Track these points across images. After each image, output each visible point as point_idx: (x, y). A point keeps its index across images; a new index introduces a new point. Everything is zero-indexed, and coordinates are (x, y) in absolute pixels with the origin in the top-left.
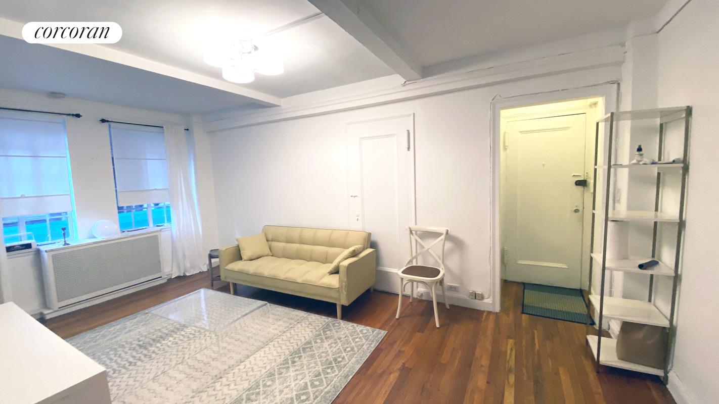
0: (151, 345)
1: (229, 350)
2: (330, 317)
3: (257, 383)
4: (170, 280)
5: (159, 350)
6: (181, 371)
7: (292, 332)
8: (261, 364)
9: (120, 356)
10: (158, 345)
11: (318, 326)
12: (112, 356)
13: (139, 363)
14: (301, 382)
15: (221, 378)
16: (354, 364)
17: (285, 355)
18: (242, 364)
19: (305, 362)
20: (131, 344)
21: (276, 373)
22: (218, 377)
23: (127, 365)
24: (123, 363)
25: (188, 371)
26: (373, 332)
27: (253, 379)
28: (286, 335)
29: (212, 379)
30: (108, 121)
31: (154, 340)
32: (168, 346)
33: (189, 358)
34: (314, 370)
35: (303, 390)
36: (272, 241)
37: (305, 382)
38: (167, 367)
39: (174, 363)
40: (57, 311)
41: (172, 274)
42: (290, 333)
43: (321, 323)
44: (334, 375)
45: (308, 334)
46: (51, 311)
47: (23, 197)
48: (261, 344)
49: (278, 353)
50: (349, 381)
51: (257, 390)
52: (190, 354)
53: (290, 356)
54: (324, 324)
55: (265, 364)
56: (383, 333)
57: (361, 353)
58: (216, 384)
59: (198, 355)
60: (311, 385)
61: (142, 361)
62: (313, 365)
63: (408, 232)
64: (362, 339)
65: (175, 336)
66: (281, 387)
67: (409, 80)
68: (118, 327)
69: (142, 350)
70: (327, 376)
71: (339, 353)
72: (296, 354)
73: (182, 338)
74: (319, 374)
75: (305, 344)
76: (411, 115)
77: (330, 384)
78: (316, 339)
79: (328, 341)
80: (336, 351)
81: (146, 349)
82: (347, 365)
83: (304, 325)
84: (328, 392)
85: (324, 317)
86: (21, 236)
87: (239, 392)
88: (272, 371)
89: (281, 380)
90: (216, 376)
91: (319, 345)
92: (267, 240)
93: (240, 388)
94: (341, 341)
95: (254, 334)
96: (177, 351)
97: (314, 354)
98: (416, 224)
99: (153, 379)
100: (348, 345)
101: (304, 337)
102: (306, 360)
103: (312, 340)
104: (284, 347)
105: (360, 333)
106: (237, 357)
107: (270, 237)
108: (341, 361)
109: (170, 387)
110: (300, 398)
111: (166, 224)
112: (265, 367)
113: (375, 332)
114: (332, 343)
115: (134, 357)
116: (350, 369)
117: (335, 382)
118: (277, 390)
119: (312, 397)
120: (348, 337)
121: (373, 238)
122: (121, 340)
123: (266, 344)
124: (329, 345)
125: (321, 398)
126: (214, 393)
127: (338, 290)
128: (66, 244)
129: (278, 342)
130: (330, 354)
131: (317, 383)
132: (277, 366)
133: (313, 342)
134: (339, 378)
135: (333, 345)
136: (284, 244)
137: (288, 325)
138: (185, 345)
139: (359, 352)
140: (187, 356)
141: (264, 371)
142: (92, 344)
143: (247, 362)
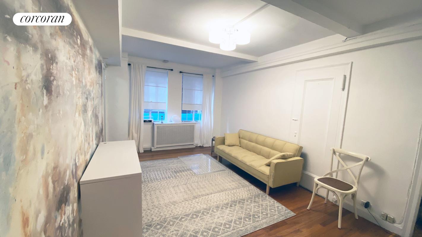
0: (178, 173)
1: (205, 187)
2: (262, 191)
3: (210, 208)
4: (197, 147)
5: (180, 176)
6: (184, 188)
7: (238, 190)
8: (215, 200)
9: (167, 173)
10: (181, 173)
11: (253, 193)
12: (164, 172)
13: (171, 178)
14: (230, 218)
15: (197, 198)
16: (264, 223)
17: (228, 200)
18: (208, 196)
19: (237, 209)
20: (172, 169)
21: (220, 208)
22: (196, 197)
23: (168, 177)
24: (167, 176)
25: (186, 189)
26: (285, 210)
27: (209, 205)
28: (234, 191)
29: (193, 197)
30: (182, 72)
31: (180, 171)
32: (184, 176)
33: (189, 184)
34: (239, 215)
35: (229, 222)
36: (242, 138)
37: (232, 219)
38: (180, 184)
39: (182, 183)
40: (155, 148)
41: (198, 144)
42: (236, 191)
43: (255, 192)
44: (249, 223)
45: (245, 195)
46: (154, 148)
47: (151, 102)
48: (220, 190)
49: (226, 198)
50: (256, 230)
51: (208, 211)
52: (190, 182)
53: (231, 202)
54: (257, 193)
55: (217, 200)
56: (292, 214)
57: (271, 219)
58: (194, 200)
59: (192, 184)
60: (234, 222)
61: (173, 178)
62: (241, 212)
63: (332, 152)
64: (276, 212)
65: (188, 172)
66: (219, 215)
67: (349, 37)
68: (171, 161)
69: (175, 173)
70: (245, 222)
71: (258, 213)
72: (234, 203)
73: (190, 173)
74: (241, 219)
75: (241, 200)
76: (349, 63)
77: (244, 226)
78: (248, 199)
79: (255, 204)
80: (256, 211)
81: (176, 173)
82: (259, 222)
83: (245, 189)
84: (241, 230)
85: (258, 190)
86: (149, 117)
87: (201, 208)
88: (219, 206)
89: (221, 212)
90: (195, 196)
91: (248, 203)
92: (239, 138)
93: (202, 206)
94: (262, 207)
95: (219, 184)
96: (186, 179)
97: (244, 207)
98: (341, 148)
99: (173, 187)
100: (265, 211)
101: (243, 196)
102: (238, 208)
103: (246, 199)
104: (230, 196)
105: (276, 207)
106: (207, 192)
107: (241, 136)
108: (257, 218)
109: (177, 193)
110: (226, 225)
111: (199, 121)
112: (217, 202)
113: (287, 211)
114: (256, 206)
115: (171, 175)
116: (260, 224)
117: (248, 227)
118: (217, 216)
119: (232, 228)
120: (268, 206)
121: (304, 150)
122: (170, 167)
123: (222, 191)
124: (254, 206)
125: (236, 231)
126: (191, 203)
127: (268, 177)
128: (162, 123)
129: (228, 193)
130: (252, 212)
131: (238, 223)
132: (222, 204)
133: (246, 200)
134: (251, 226)
135: (256, 207)
136: (247, 141)
137: (237, 186)
138: (190, 177)
139: (271, 218)
140: (188, 182)
141: (215, 204)
142: (161, 165)
143: (210, 196)
